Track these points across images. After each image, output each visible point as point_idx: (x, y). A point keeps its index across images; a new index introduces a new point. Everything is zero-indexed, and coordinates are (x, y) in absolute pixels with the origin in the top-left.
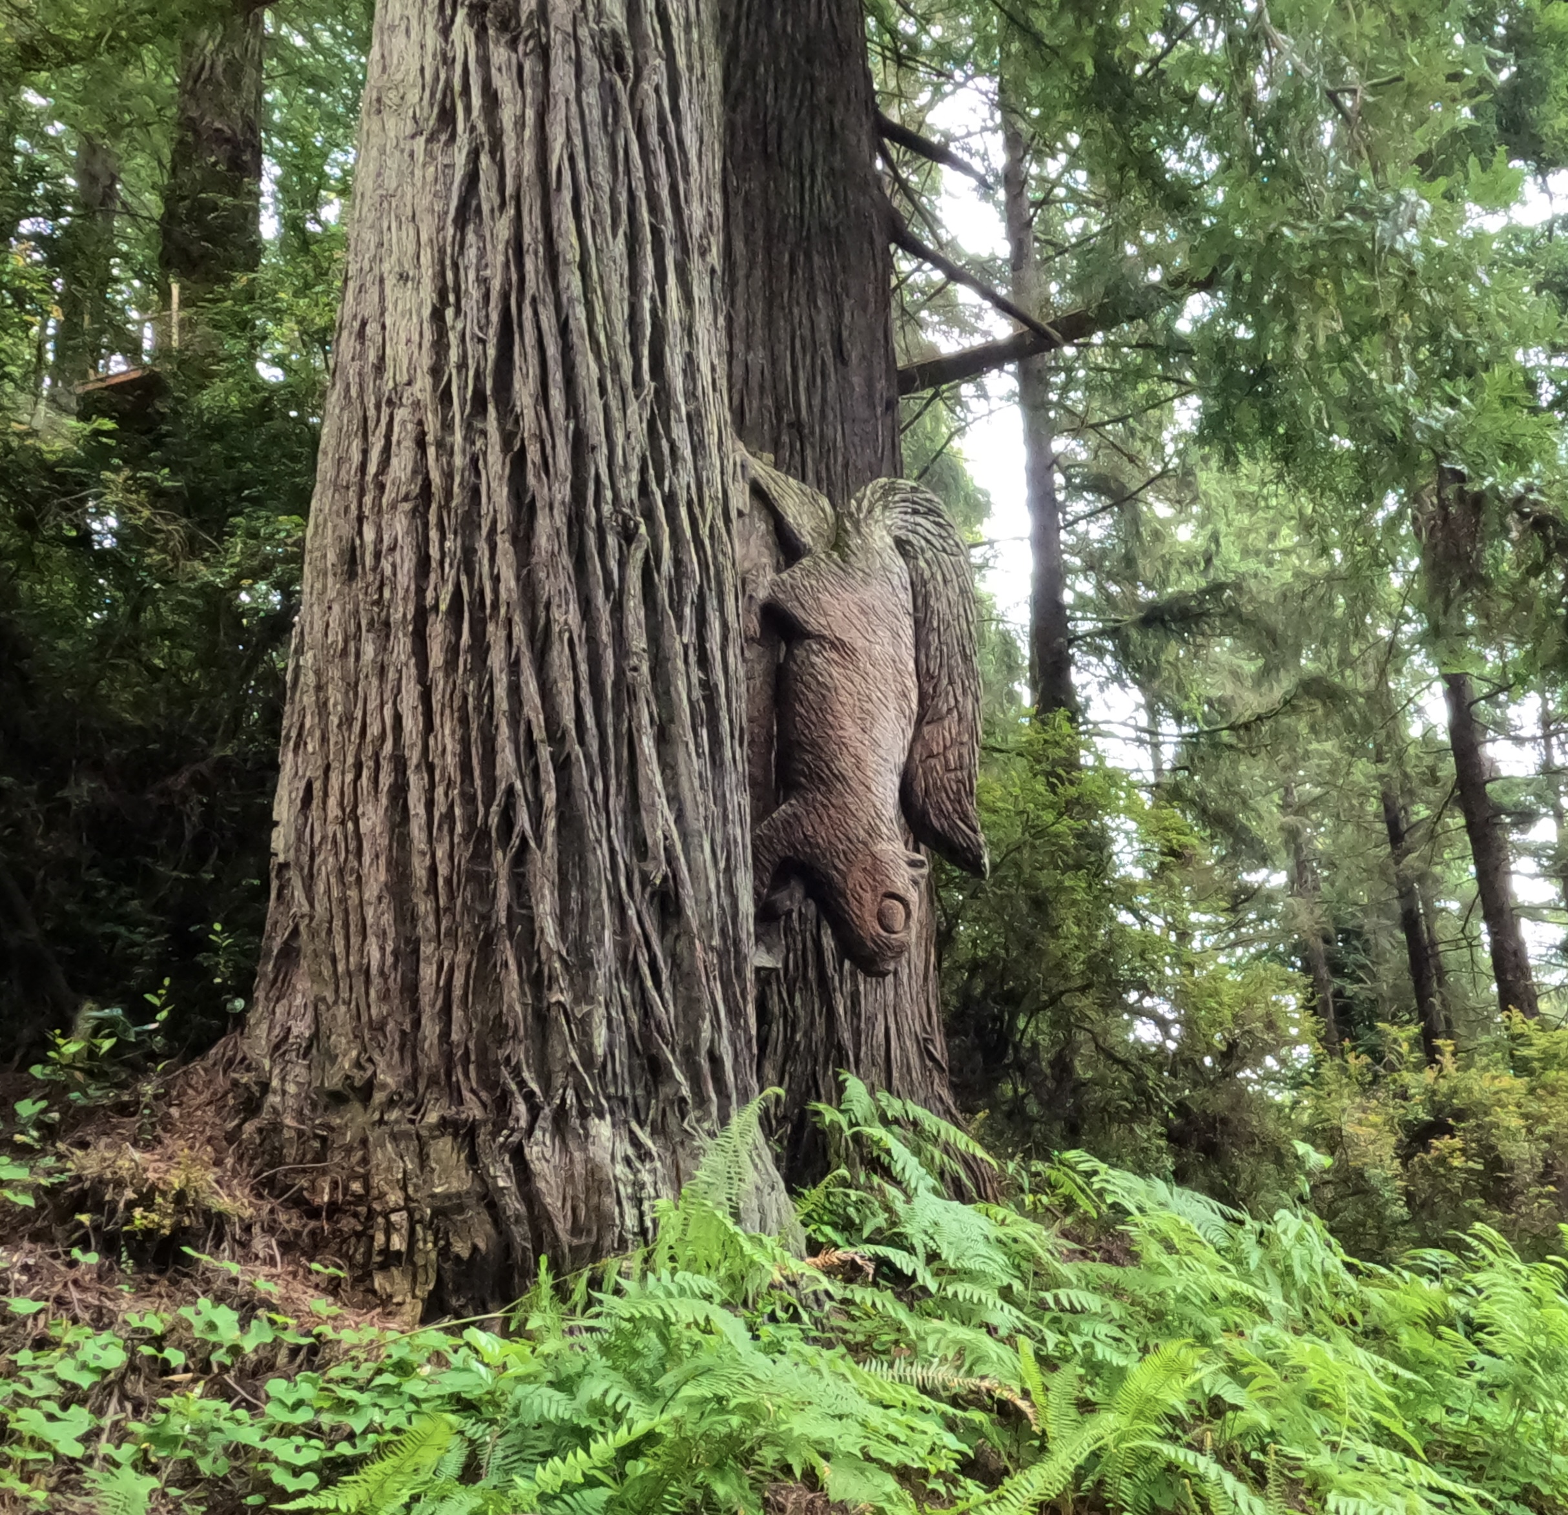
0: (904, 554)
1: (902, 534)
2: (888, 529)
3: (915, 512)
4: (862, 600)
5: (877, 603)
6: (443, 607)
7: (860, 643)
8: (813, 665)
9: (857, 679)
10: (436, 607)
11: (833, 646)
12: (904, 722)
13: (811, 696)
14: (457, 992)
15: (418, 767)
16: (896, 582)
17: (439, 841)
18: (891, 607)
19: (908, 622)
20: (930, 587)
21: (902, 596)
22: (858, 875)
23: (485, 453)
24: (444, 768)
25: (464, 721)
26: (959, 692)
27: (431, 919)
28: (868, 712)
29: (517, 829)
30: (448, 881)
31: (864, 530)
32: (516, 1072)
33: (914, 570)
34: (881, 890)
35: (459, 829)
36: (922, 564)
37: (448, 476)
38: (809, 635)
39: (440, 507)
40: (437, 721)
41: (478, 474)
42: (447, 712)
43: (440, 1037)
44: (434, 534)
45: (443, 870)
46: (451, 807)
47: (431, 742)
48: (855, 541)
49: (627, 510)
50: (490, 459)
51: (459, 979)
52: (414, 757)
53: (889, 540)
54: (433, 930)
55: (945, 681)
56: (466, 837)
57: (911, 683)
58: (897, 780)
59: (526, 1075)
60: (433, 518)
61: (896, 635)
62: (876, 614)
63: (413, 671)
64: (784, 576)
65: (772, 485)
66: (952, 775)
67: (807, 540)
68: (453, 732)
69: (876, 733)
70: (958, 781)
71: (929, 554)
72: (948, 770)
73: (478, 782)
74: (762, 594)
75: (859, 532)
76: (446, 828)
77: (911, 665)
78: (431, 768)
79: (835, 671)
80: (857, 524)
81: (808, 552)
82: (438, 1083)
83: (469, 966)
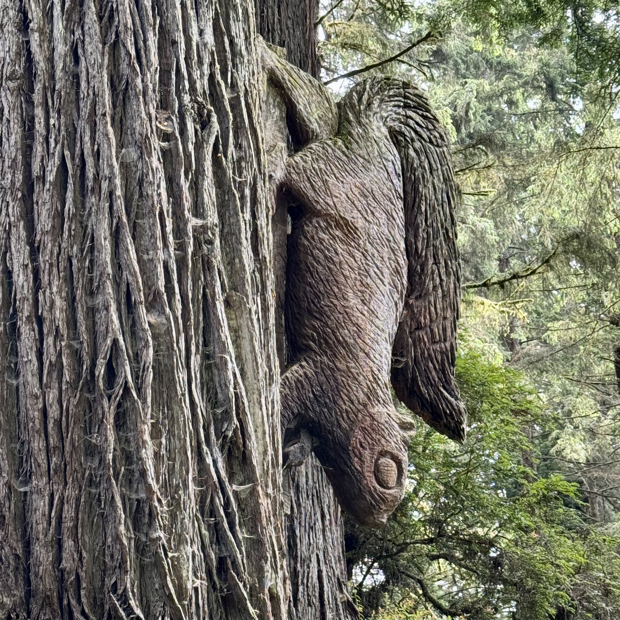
0: (397, 144)
1: (396, 125)
2: (384, 120)
3: (406, 106)
4: (363, 185)
5: (375, 187)
6: (51, 177)
7: (360, 223)
8: (321, 241)
9: (358, 255)
10: (43, 179)
11: (338, 225)
12: (396, 296)
13: (320, 268)
14: (68, 524)
15: (28, 318)
16: (391, 169)
17: (48, 386)
18: (386, 191)
19: (400, 204)
20: (419, 173)
21: (395, 181)
22: (359, 435)
23: (83, 42)
24: (53, 321)
25: (70, 280)
26: (443, 271)
27: (43, 455)
28: (367, 286)
29: (121, 381)
30: (58, 423)
31: (364, 120)
32: (124, 599)
33: (405, 159)
34: (378, 449)
35: (67, 377)
36: (412, 152)
37: (50, 60)
38: (318, 214)
39: (45, 88)
40: (45, 279)
41: (77, 61)
42: (55, 270)
43: (53, 563)
44: (39, 112)
45: (53, 412)
46: (59, 355)
47: (41, 298)
48: (357, 130)
49: (200, 99)
50: (89, 48)
51: (68, 512)
52: (26, 310)
53: (385, 130)
54: (44, 466)
55: (431, 261)
56: (73, 385)
57: (403, 261)
58: (390, 348)
59: (132, 602)
60: (37, 97)
61: (390, 216)
62: (374, 198)
63: (23, 233)
64: (297, 158)
65: (286, 77)
66: (437, 347)
67: (315, 126)
68: (60, 292)
69: (373, 305)
70: (442, 353)
71: (417, 145)
72: (434, 342)
73: (85, 336)
74: (279, 175)
75: (360, 123)
76: (55, 375)
77: (403, 245)
78: (40, 321)
79: (340, 247)
80: (357, 115)
81: (316, 137)
82: (50, 605)
83: (78, 499)
